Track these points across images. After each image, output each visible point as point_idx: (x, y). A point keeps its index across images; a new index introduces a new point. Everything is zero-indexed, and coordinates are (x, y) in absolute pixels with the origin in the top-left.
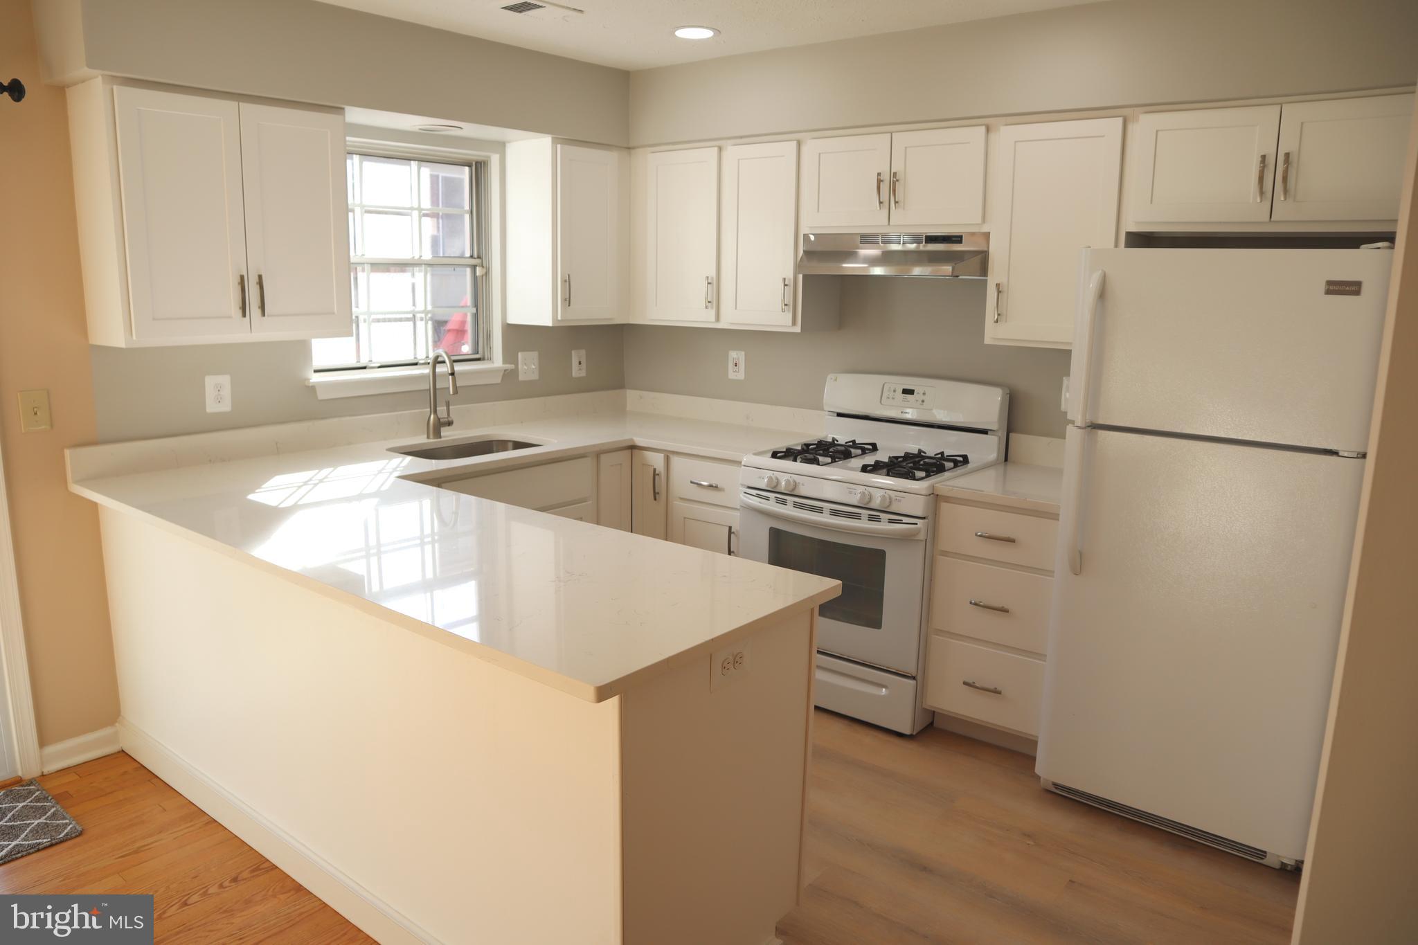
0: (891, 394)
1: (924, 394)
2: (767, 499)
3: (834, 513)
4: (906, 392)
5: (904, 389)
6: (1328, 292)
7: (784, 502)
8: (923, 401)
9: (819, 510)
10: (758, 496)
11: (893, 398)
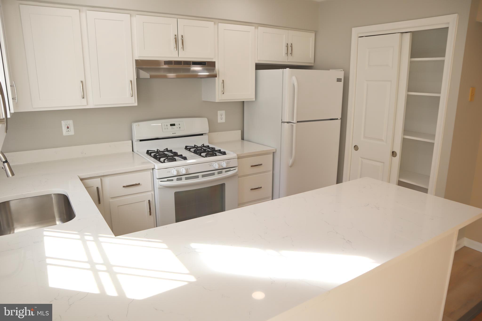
0: (166, 127)
1: (179, 125)
2: (172, 180)
3: (203, 176)
4: (172, 125)
5: (170, 124)
6: (337, 81)
7: (181, 179)
8: (180, 128)
9: (197, 177)
10: (168, 181)
11: (167, 129)
